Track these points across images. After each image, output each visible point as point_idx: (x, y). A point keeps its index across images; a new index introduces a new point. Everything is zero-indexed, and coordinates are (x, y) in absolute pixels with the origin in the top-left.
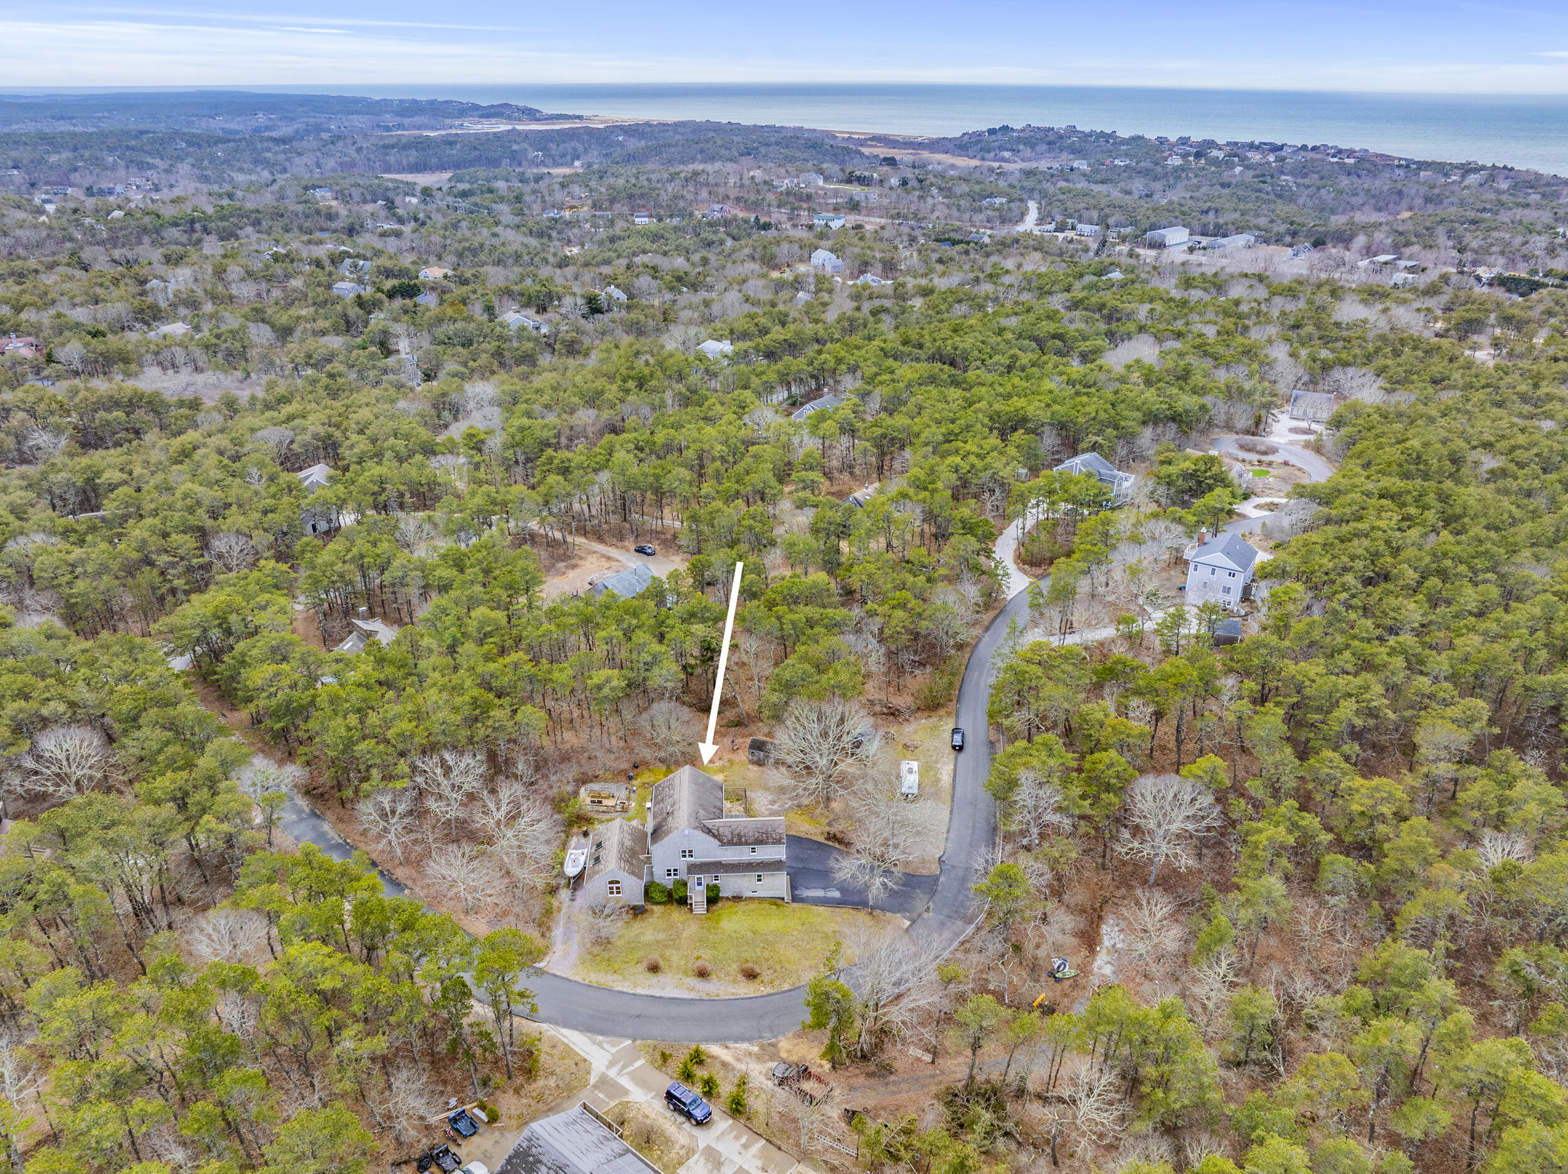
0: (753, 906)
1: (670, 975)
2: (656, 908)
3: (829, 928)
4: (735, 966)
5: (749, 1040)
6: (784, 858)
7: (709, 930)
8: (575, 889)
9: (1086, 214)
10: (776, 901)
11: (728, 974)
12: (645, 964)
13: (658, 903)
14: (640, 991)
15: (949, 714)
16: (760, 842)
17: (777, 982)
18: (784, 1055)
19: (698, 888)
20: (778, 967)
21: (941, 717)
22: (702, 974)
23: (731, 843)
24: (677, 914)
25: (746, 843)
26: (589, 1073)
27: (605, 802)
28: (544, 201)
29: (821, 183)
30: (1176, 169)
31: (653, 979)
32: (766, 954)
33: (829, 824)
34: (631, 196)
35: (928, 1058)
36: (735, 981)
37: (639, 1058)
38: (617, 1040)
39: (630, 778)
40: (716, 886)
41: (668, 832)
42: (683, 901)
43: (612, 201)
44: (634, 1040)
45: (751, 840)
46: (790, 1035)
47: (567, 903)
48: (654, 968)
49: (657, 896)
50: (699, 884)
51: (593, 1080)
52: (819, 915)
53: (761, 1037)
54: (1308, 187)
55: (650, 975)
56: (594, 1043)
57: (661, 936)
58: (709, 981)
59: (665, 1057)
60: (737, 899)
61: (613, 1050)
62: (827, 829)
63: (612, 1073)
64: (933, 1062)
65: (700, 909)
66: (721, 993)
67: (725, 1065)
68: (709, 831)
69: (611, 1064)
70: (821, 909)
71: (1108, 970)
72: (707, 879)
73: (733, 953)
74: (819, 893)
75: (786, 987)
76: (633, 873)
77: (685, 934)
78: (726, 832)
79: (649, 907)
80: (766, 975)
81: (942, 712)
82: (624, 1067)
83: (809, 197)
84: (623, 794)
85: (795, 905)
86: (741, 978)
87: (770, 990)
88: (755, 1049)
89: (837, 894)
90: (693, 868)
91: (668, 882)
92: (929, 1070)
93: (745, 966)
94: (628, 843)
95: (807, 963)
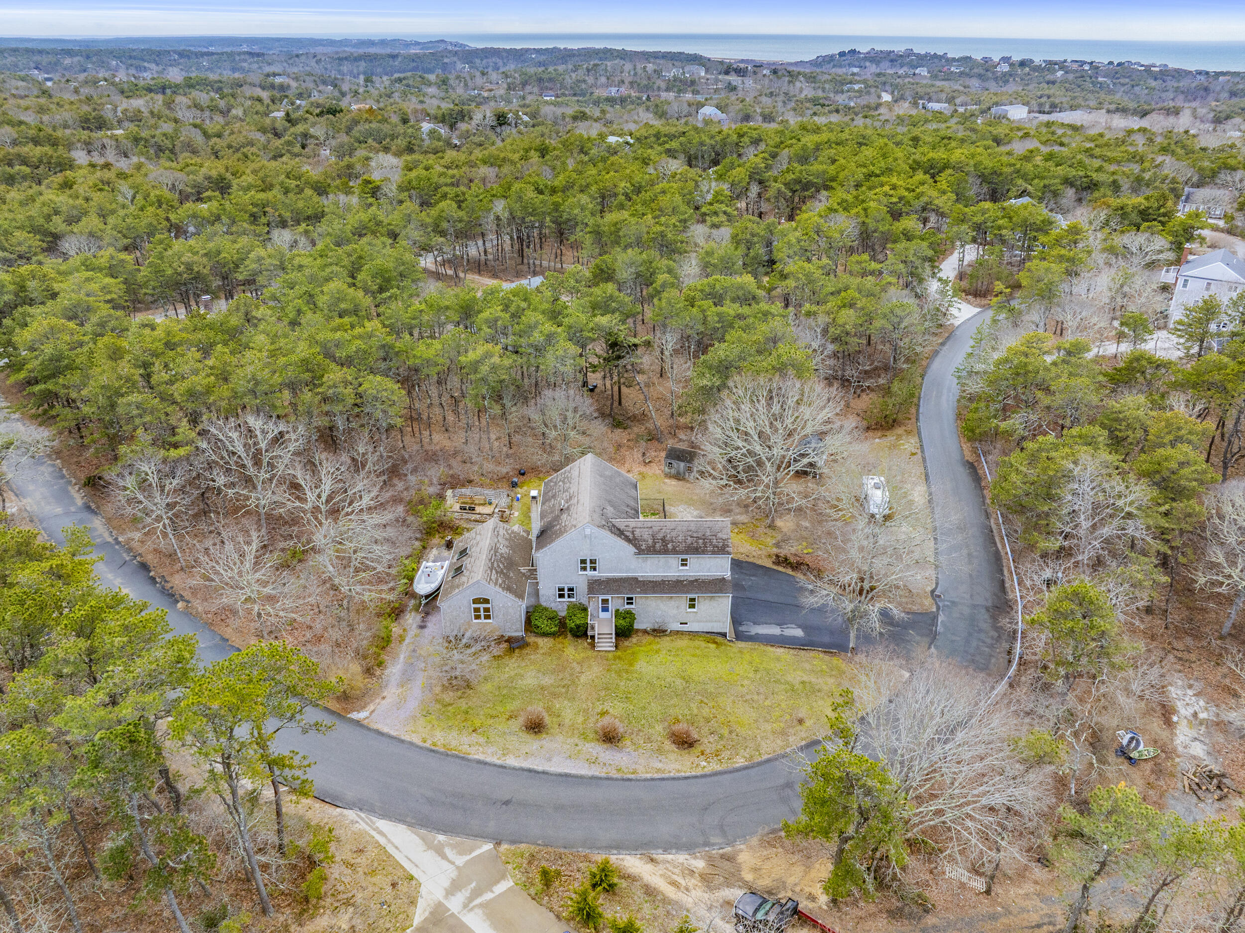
0: (683, 643)
1: (560, 738)
2: (541, 641)
3: (796, 677)
4: (659, 728)
5: (689, 847)
6: (728, 575)
7: (619, 673)
8: (427, 614)
9: (934, 97)
10: (715, 637)
11: (649, 740)
12: (521, 720)
13: (545, 635)
14: (512, 761)
15: (908, 432)
16: (695, 550)
17: (725, 754)
18: (748, 877)
19: (603, 615)
20: (725, 732)
21: (899, 437)
22: (610, 738)
23: (651, 550)
24: (572, 650)
25: (675, 551)
26: (413, 903)
27: (479, 509)
28: (466, 85)
29: (703, 74)
30: (1004, 74)
31: (533, 743)
32: (706, 711)
33: (777, 545)
34: (540, 80)
35: (979, 884)
36: (660, 751)
37: (503, 877)
38: (469, 842)
39: (514, 485)
40: (629, 613)
41: (561, 533)
42: (581, 633)
43: (524, 84)
44: (498, 843)
45: (682, 547)
46: (754, 841)
47: (413, 630)
48: (535, 727)
49: (544, 624)
50: (605, 609)
51: (419, 916)
52: (778, 659)
53: (707, 844)
54: (1123, 85)
55: (529, 737)
56: (430, 846)
57: (547, 681)
58: (620, 750)
59: (547, 879)
60: (659, 632)
61: (461, 861)
62: (775, 550)
63: (454, 904)
64: (988, 892)
65: (606, 644)
66: (640, 769)
67: (650, 892)
68: (620, 533)
69: (454, 888)
70: (780, 651)
71: (1198, 750)
72: (616, 603)
73: (655, 708)
74: (775, 630)
75: (740, 762)
76: (509, 589)
77: (583, 679)
78: (646, 535)
79: (532, 639)
80: (708, 743)
81: (900, 431)
82: (476, 893)
83: (693, 83)
84: (503, 501)
85: (741, 644)
86: (668, 745)
87: (715, 766)
88: (699, 864)
89: (799, 633)
90: (595, 586)
91: (561, 607)
92: (985, 906)
93: (676, 728)
94: (503, 550)
95: (768, 727)
